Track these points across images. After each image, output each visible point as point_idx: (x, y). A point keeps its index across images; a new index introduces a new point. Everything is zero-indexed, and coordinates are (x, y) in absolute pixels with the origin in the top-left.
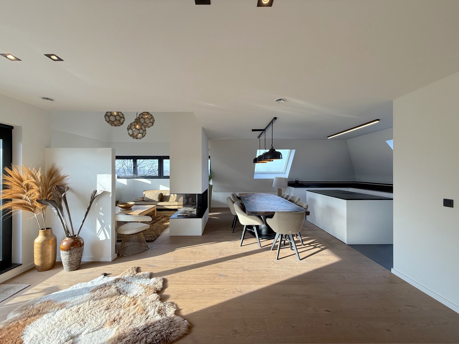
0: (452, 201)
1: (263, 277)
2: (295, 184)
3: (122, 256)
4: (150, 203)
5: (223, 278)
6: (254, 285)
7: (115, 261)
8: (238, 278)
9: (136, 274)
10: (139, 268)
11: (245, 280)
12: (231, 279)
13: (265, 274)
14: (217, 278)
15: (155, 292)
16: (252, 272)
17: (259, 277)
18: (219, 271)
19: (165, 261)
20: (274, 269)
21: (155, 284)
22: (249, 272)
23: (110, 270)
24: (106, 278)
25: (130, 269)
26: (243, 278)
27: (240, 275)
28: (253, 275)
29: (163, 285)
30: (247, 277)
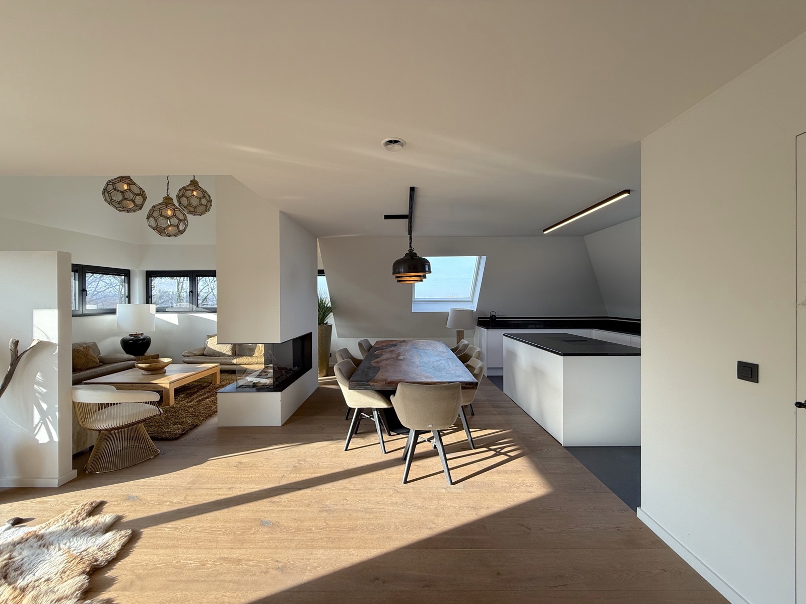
0: (757, 366)
1: (353, 529)
2: (490, 322)
3: (92, 474)
4: (212, 359)
5: (265, 529)
6: (321, 551)
7: (66, 486)
8: (298, 529)
9: (83, 519)
10: (102, 504)
11: (311, 535)
12: (280, 534)
13: (360, 522)
14: (252, 531)
15: (83, 573)
16: (335, 515)
17: (344, 528)
18: (268, 511)
19: (169, 486)
20: (387, 507)
21: (101, 549)
22: (329, 514)
23: (36, 511)
24: (13, 529)
25: (79, 507)
26: (309, 530)
27: (306, 524)
28: (333, 523)
29: (121, 550)
30: (317, 529)
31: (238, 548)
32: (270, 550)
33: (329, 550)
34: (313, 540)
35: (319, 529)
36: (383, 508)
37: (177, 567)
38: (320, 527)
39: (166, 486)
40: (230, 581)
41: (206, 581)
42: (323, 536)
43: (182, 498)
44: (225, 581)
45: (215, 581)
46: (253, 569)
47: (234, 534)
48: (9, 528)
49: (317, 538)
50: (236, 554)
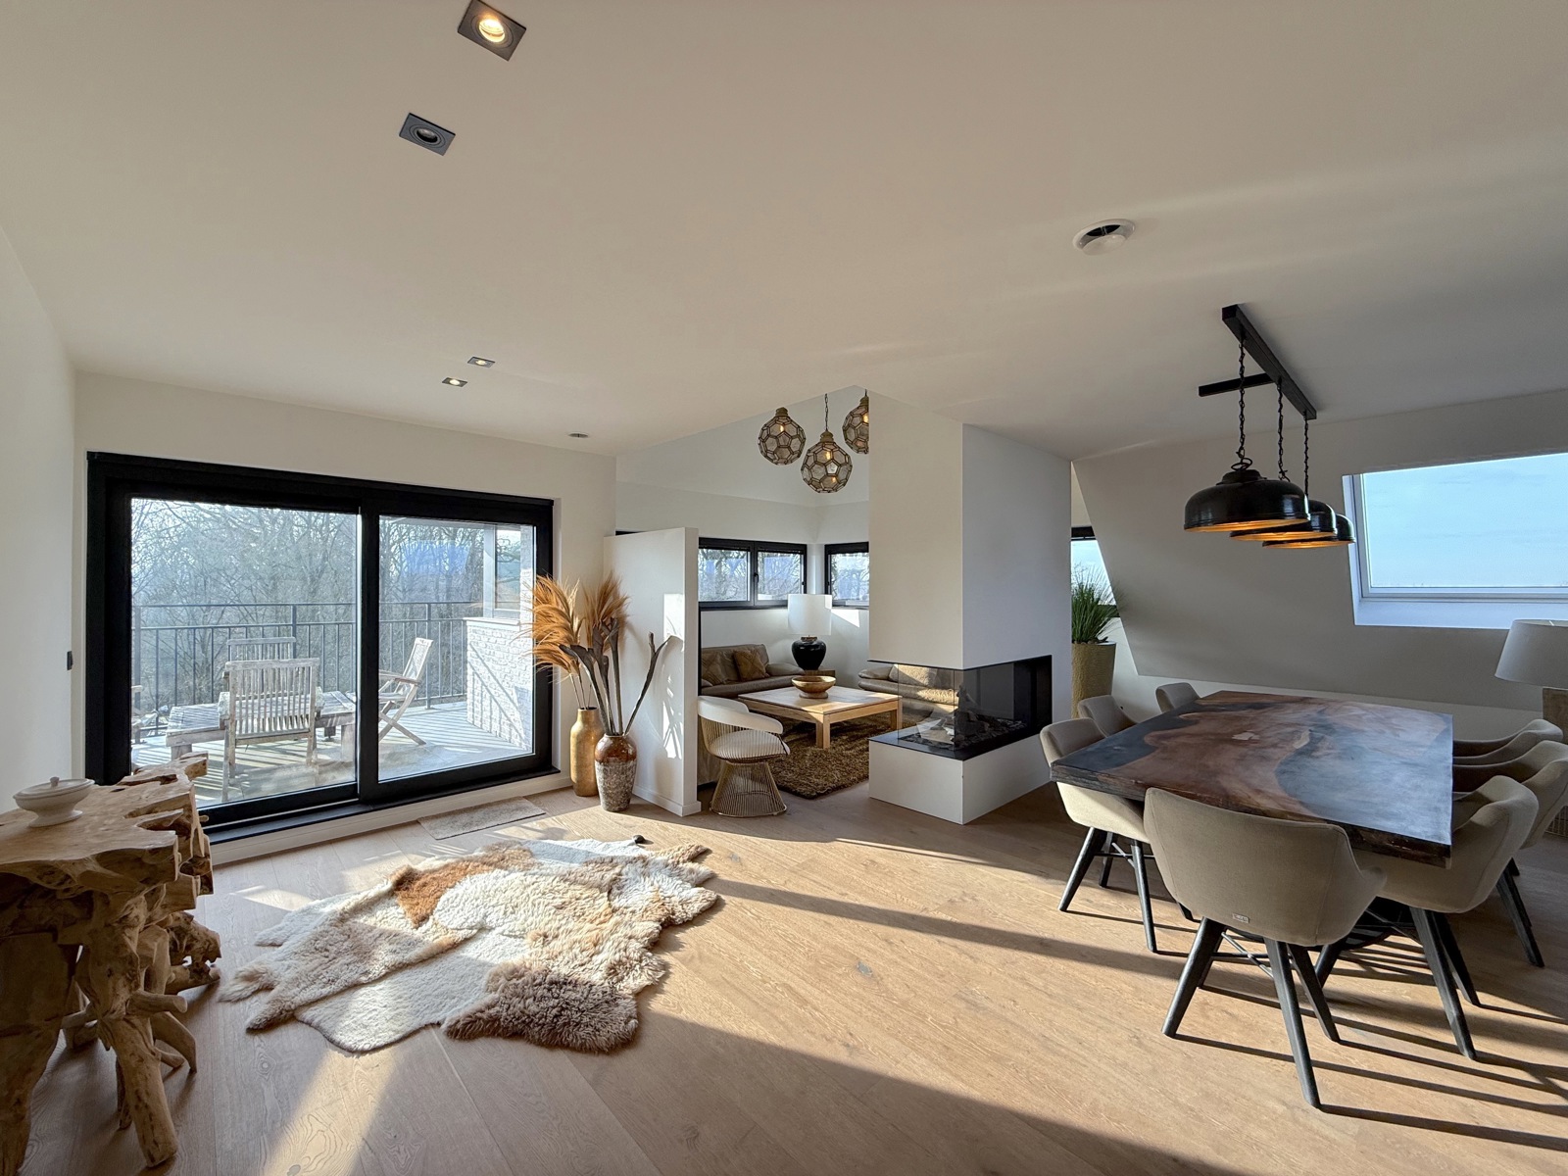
5: (859, 979)
6: (923, 1061)
7: (689, 819)
8: (905, 1004)
9: (684, 862)
10: (706, 852)
11: (921, 1026)
12: (874, 997)
13: (1021, 1055)
14: (840, 971)
15: (659, 921)
16: (979, 1016)
17: (985, 1050)
18: (875, 952)
19: (776, 860)
20: (1095, 1060)
21: (682, 903)
22: (970, 1009)
23: (657, 835)
24: (635, 846)
25: (687, 846)
26: (921, 1016)
27: (922, 1003)
28: (968, 1029)
29: (698, 914)
30: (935, 1023)
31: (811, 984)
32: (849, 1012)
33: (937, 1067)
34: (919, 1036)
35: (939, 1024)
36: (1085, 1058)
37: (738, 966)
38: (942, 1021)
39: (773, 858)
40: (782, 1023)
41: (757, 1004)
42: (940, 1040)
43: (782, 882)
44: (776, 1018)
45: (766, 1010)
46: (816, 1025)
47: (817, 961)
48: (632, 844)
49: (927, 1037)
50: (805, 989)
